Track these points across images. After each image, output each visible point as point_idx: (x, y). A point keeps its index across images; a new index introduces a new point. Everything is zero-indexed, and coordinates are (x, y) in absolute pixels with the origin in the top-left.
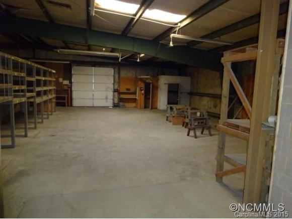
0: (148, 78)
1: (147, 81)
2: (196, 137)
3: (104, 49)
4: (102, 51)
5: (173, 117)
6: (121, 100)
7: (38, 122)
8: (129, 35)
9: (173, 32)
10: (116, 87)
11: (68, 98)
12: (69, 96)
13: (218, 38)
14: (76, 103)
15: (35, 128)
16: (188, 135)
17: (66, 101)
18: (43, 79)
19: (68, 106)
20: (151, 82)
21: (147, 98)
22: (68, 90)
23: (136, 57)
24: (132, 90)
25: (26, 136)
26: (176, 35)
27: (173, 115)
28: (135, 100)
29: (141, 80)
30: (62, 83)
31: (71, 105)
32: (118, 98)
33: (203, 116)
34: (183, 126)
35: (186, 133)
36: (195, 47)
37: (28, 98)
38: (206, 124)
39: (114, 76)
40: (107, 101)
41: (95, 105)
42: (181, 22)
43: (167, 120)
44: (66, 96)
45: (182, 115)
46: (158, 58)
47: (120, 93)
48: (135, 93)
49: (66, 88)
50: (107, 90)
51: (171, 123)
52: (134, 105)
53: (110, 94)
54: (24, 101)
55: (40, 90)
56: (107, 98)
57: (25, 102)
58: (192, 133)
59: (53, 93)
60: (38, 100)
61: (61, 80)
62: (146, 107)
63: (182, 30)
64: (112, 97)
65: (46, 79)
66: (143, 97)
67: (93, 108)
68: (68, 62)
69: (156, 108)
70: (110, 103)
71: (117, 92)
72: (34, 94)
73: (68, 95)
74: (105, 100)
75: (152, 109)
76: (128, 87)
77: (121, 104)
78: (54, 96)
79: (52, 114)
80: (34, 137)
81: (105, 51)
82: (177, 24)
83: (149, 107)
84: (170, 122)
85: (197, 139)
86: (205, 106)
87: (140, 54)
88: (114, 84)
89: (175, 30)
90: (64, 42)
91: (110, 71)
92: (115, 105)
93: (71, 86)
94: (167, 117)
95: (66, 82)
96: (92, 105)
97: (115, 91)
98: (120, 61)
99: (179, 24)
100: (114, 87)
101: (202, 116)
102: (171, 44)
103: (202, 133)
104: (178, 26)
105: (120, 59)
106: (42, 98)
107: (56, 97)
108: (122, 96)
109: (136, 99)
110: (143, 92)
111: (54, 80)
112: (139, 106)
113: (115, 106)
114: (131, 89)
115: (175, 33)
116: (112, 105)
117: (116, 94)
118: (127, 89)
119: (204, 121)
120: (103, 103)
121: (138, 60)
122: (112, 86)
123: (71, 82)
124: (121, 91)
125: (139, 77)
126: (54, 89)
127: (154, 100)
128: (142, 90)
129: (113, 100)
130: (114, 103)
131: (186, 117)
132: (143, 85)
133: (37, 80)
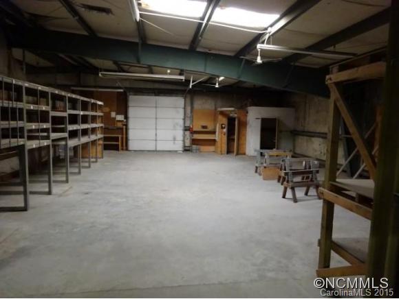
0: (232, 111)
1: (231, 115)
2: (295, 200)
3: (169, 71)
4: (166, 74)
5: (265, 167)
6: (194, 142)
7: (72, 173)
8: (198, 50)
9: (261, 41)
10: (188, 124)
11: (122, 138)
12: (124, 136)
13: (331, 49)
14: (133, 145)
15: (67, 181)
16: (284, 197)
17: (120, 143)
18: (82, 113)
19: (122, 149)
20: (236, 115)
21: (230, 140)
22: (122, 129)
23: (214, 82)
24: (210, 128)
25: (49, 193)
26: (265, 46)
27: (265, 165)
28: (213, 142)
29: (222, 113)
30: (115, 118)
31: (127, 149)
32: (191, 139)
33: (310, 168)
34: (279, 181)
35: (281, 194)
36: (297, 64)
37: (53, 141)
38: (312, 181)
39: (185, 108)
40: (174, 143)
41: (158, 149)
42: (271, 26)
43: (256, 172)
44: (120, 136)
45: (278, 165)
46: (245, 82)
47: (193, 132)
48: (214, 132)
49: (119, 125)
50: (174, 128)
51: (262, 177)
52: (212, 148)
53: (179, 133)
54: (45, 144)
55: (75, 128)
56: (175, 139)
57: (48, 146)
58: (289, 194)
59: (98, 132)
60: (72, 143)
61: (113, 114)
62: (229, 151)
63: (274, 39)
64: (181, 138)
65: (86, 113)
66: (225, 138)
67: (156, 152)
68: (122, 90)
69: (245, 154)
70: (179, 146)
71: (189, 130)
72: (66, 135)
73: (123, 134)
74: (172, 142)
75: (237, 154)
76: (204, 124)
77: (194, 147)
78: (100, 136)
79: (96, 162)
80: (60, 195)
81: (170, 74)
82: (266, 29)
83: (233, 152)
84: (260, 175)
85: (297, 204)
86: (316, 151)
87: (219, 77)
88: (184, 119)
89: (263, 39)
90: (115, 63)
91: (179, 101)
92: (187, 148)
93: (127, 122)
94: (257, 167)
95: (120, 117)
96: (154, 149)
97: (186, 129)
98: (191, 87)
99: (270, 29)
100: (184, 123)
101: (307, 167)
102: (259, 60)
103: (306, 194)
104: (268, 31)
105: (191, 84)
106: (79, 140)
107: (104, 137)
108: (197, 136)
109: (214, 140)
110: (225, 130)
111: (101, 114)
112: (219, 149)
113: (186, 150)
114: (209, 126)
115: (263, 43)
116: (181, 149)
117: (188, 133)
118: (204, 127)
119: (310, 175)
120: (169, 146)
121: (217, 86)
122: (181, 122)
123: (126, 117)
124: (195, 129)
125: (219, 109)
126: (102, 127)
127: (241, 142)
128: (224, 128)
129: (184, 141)
130: (185, 146)
131: (283, 168)
132: (225, 121)
133: (69, 115)
